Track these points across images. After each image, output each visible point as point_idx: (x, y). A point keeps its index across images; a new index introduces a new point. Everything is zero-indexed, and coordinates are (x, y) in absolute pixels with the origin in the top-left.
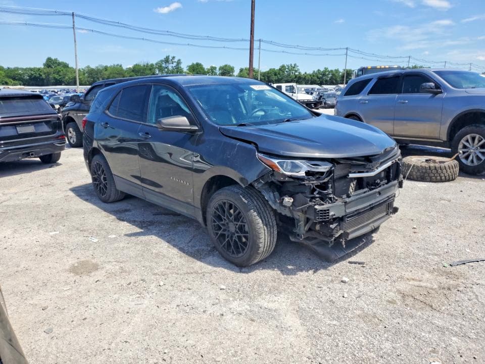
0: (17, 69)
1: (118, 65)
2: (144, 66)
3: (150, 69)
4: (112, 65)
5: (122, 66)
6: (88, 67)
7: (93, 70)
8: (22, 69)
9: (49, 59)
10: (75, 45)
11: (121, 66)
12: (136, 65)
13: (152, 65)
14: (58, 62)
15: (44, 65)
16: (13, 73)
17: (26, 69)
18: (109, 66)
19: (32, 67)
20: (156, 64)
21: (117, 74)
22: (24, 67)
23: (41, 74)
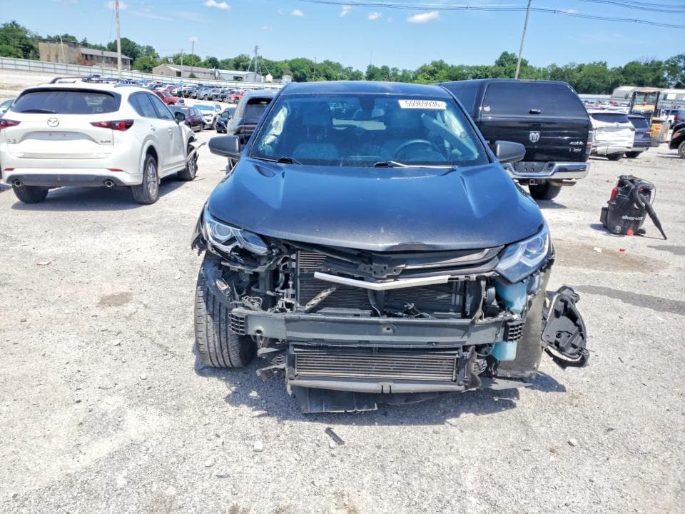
0: (461, 67)
1: (600, 63)
2: (646, 64)
3: (654, 70)
4: (592, 63)
5: (607, 65)
6: (553, 65)
7: (558, 70)
8: (468, 68)
9: (505, 54)
10: (524, 33)
11: (605, 65)
12: (633, 63)
13: (660, 63)
14: (514, 58)
15: (497, 62)
16: (456, 73)
17: (471, 68)
18: (586, 64)
19: (480, 65)
20: (667, 62)
21: (595, 77)
22: (471, 65)
23: (488, 74)
